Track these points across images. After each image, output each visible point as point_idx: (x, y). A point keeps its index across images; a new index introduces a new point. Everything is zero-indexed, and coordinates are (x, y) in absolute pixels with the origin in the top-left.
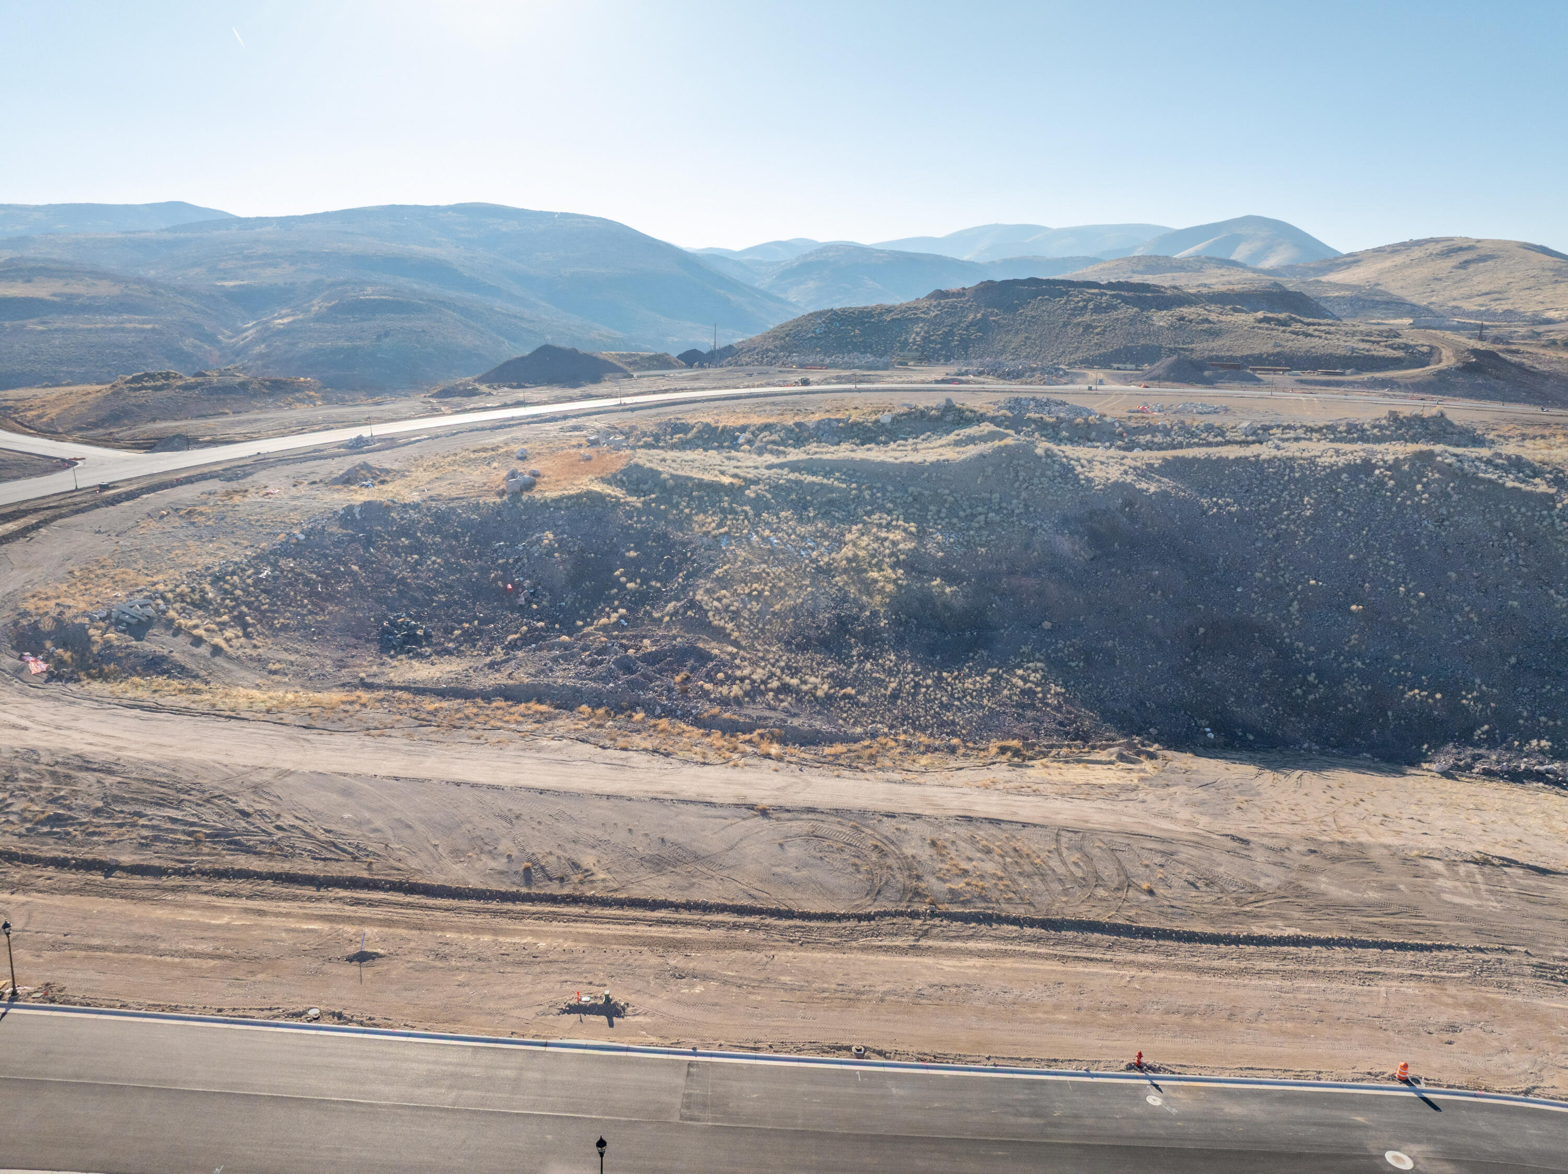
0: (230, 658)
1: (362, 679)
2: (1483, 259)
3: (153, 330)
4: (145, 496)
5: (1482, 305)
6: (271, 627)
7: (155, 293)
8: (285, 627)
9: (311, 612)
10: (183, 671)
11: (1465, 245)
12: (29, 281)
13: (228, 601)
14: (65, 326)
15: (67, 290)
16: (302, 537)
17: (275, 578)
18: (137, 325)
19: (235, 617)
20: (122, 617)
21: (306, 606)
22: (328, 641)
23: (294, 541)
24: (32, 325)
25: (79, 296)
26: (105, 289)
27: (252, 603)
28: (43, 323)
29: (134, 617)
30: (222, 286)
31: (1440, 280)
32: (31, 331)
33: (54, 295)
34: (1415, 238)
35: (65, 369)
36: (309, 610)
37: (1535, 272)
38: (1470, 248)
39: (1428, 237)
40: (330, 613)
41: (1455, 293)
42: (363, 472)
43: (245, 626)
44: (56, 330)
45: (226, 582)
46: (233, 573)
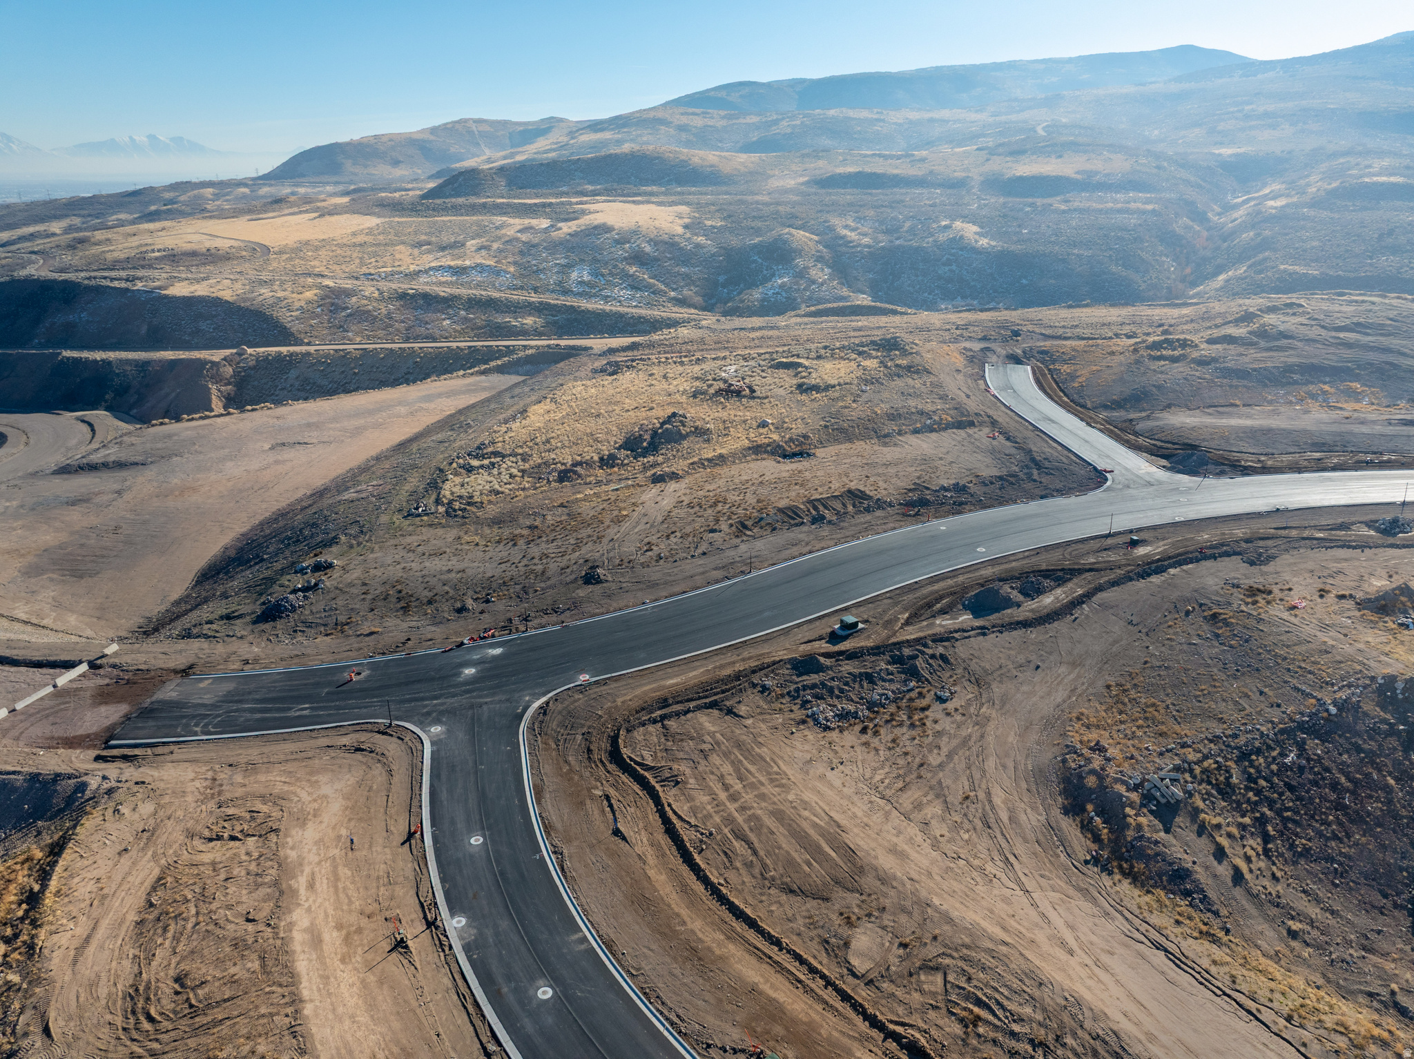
0: (1249, 892)
1: (1393, 993)
3: (1154, 211)
4: (1172, 571)
6: (1292, 847)
7: (1158, 167)
8: (1306, 853)
9: (1335, 837)
10: (1206, 904)
12: (1060, 157)
13: (1251, 794)
14: (1082, 205)
15: (1088, 167)
16: (1333, 710)
17: (1301, 769)
18: (1139, 205)
19: (1256, 819)
20: (1153, 791)
21: (1329, 824)
22: (1351, 889)
23: (1325, 715)
24: (1057, 203)
25: (1097, 173)
26: (1118, 165)
27: (1275, 802)
28: (1067, 201)
29: (1163, 796)
30: (1220, 155)
32: (1056, 211)
33: (1077, 173)
35: (1076, 251)
36: (1333, 832)
40: (1356, 844)
42: (1402, 598)
43: (1266, 838)
44: (1075, 210)
45: (1251, 762)
46: (1258, 752)
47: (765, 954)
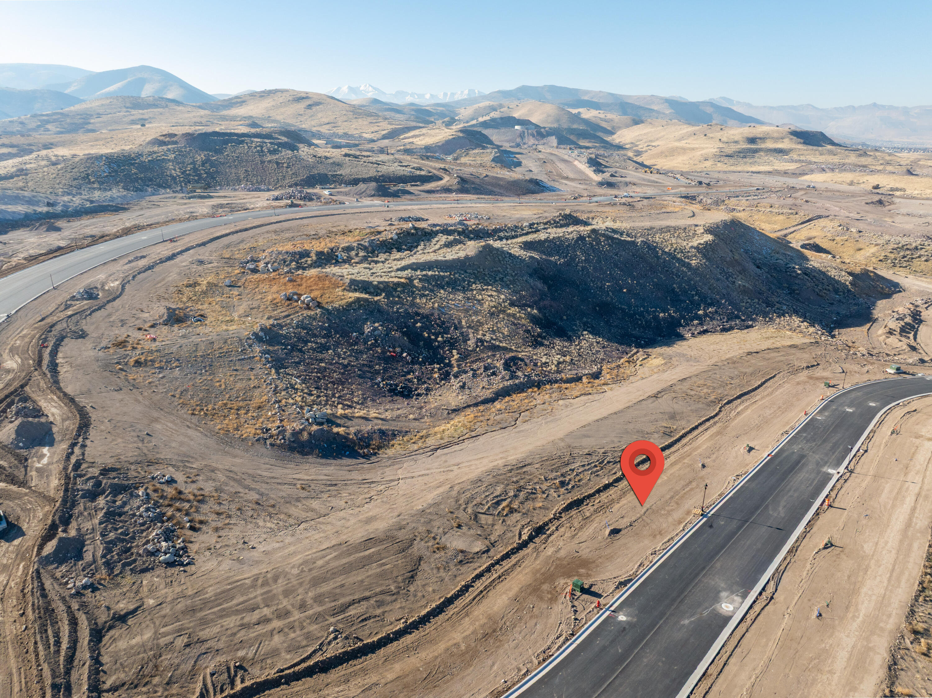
2: (317, 104)
4: (60, 361)
5: (329, 130)
10: (401, 432)
11: (304, 95)
16: (267, 356)
17: (306, 381)
31: (301, 115)
34: (268, 89)
36: (349, 391)
37: (344, 112)
38: (307, 98)
39: (274, 88)
40: (357, 389)
41: (313, 123)
47: (478, 595)
